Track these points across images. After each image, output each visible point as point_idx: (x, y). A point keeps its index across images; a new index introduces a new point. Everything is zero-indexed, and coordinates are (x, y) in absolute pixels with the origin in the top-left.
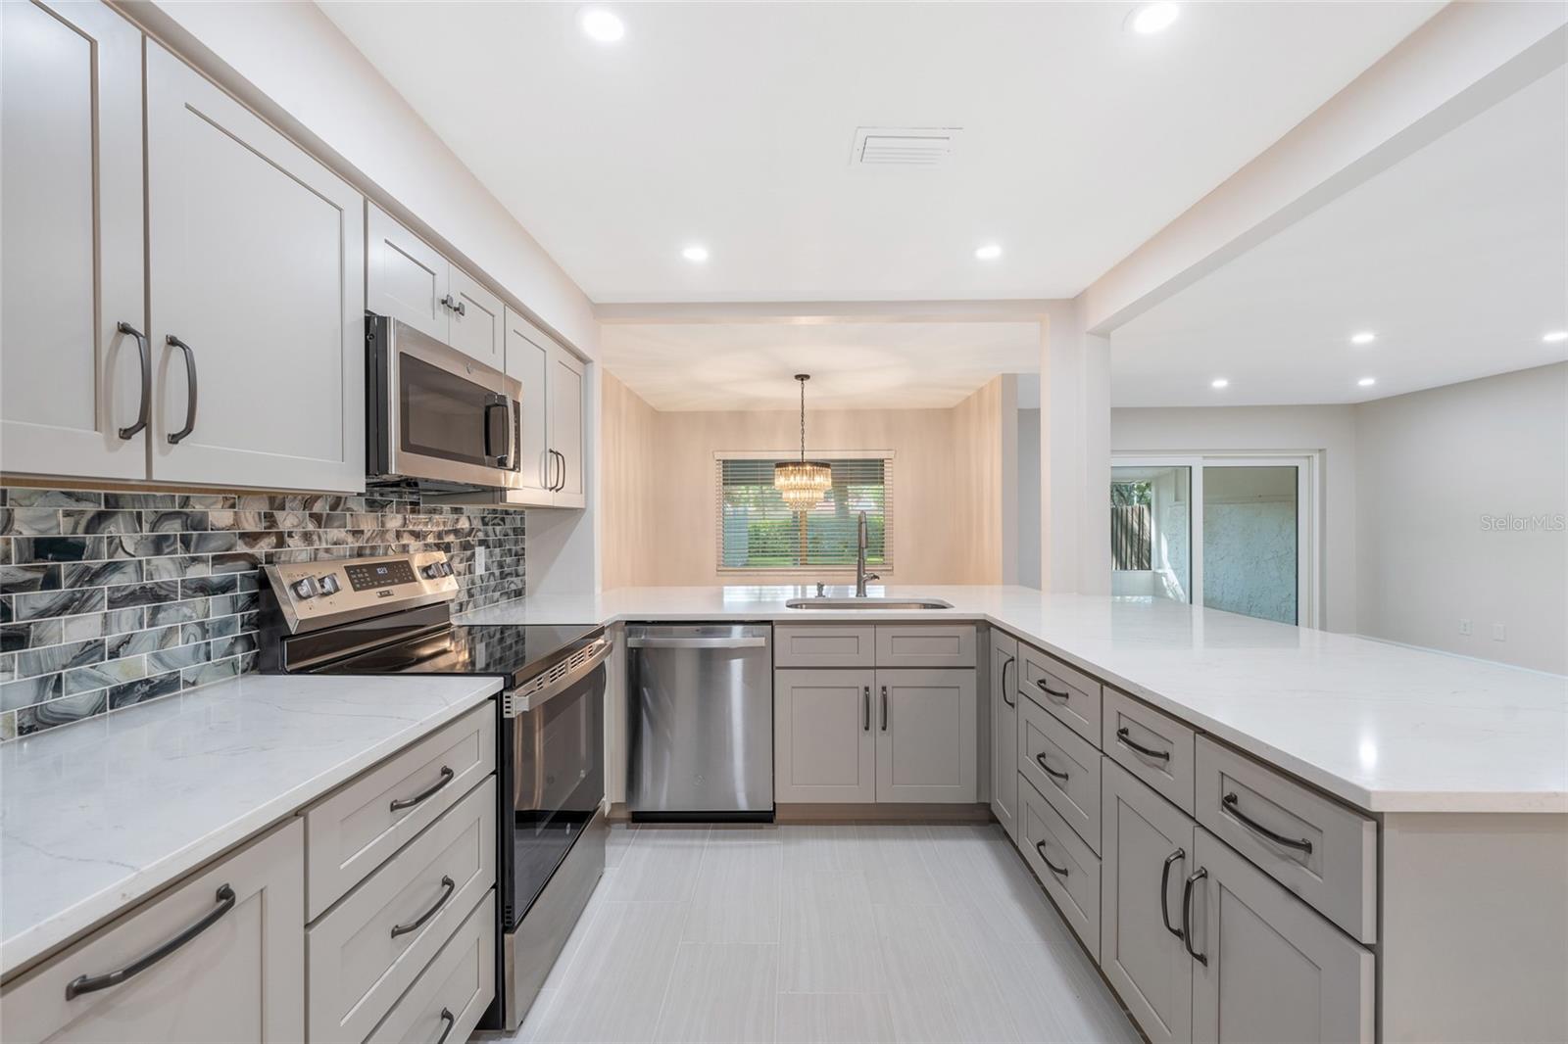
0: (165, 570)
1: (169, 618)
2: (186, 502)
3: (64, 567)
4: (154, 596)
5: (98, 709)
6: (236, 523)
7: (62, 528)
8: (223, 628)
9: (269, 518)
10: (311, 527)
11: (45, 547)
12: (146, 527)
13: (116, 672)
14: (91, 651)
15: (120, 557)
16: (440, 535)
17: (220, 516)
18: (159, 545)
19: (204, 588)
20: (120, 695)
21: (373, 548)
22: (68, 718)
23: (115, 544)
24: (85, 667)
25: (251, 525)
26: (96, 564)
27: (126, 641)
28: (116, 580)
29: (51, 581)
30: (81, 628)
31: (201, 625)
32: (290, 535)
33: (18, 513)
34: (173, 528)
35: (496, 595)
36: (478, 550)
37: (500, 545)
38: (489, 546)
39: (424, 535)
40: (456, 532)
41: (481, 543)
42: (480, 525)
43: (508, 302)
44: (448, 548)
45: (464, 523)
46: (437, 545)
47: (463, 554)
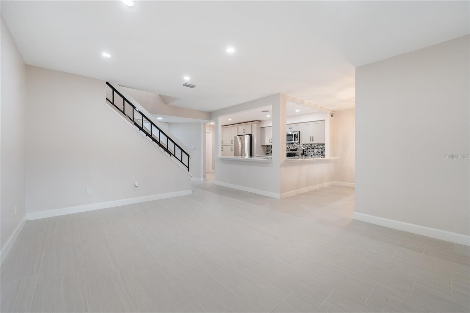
35: (321, 155)
36: (315, 149)
37: (322, 148)
38: (318, 149)
39: (305, 147)
40: (311, 147)
41: (316, 148)
42: (316, 146)
43: (300, 123)
44: (309, 149)
45: (313, 146)
46: (307, 148)
47: (312, 149)
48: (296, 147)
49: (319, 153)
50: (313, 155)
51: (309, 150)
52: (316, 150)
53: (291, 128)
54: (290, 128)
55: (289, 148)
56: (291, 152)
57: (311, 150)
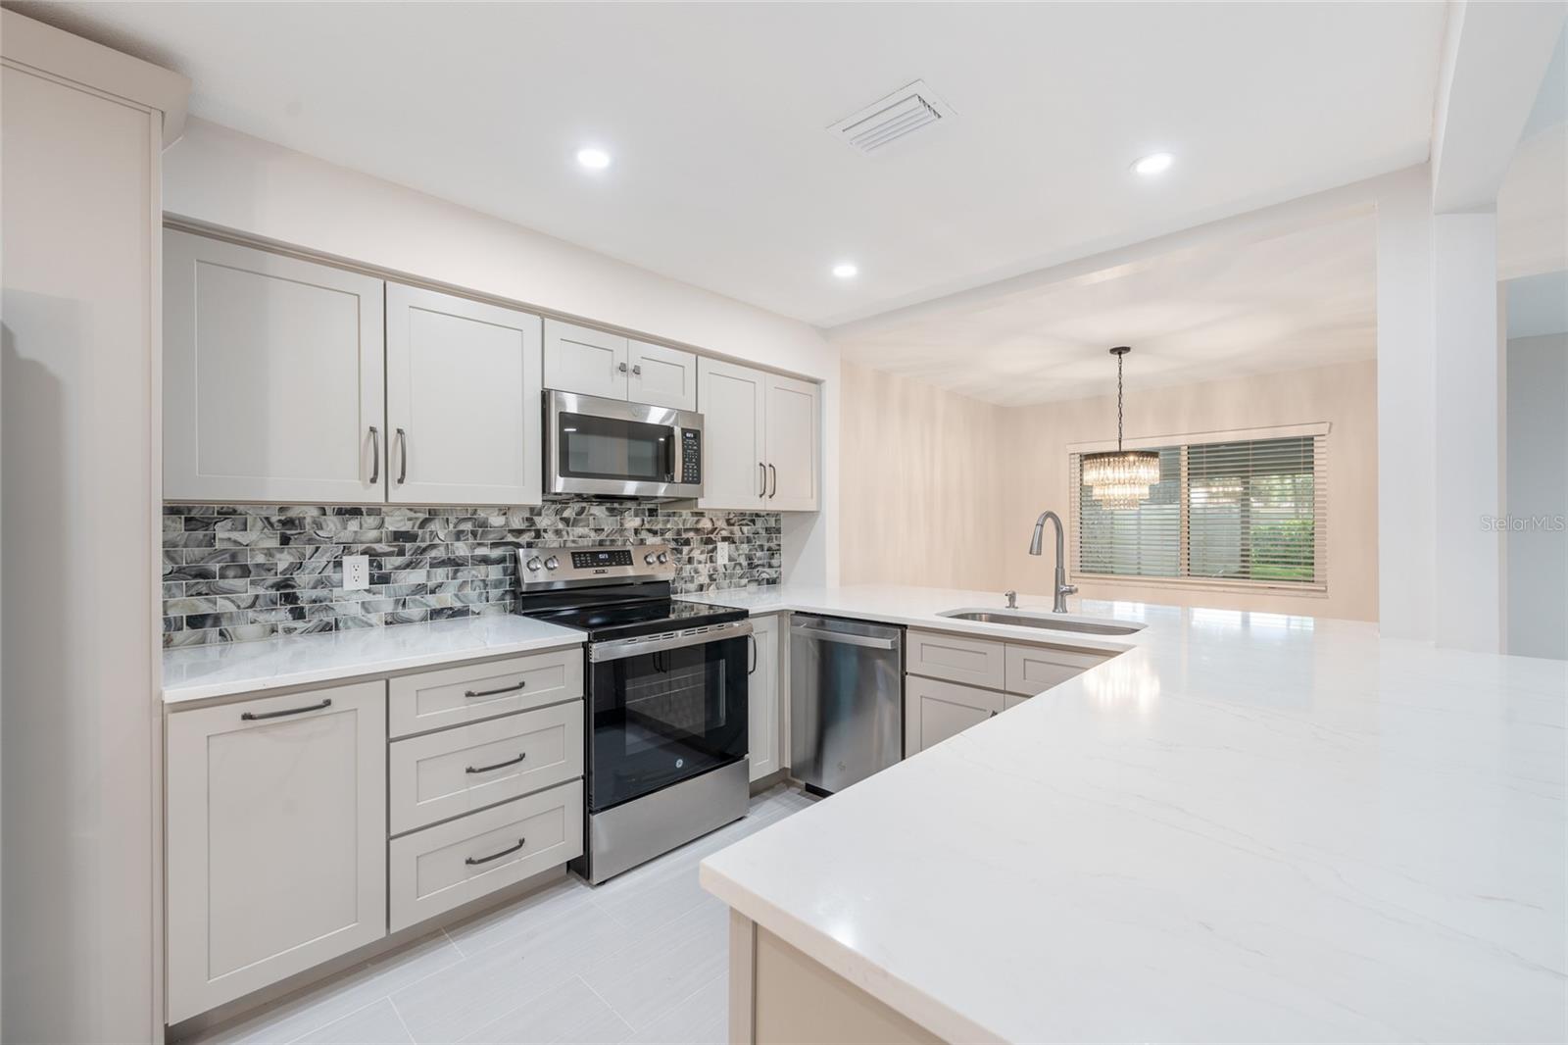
0: (461, 549)
1: (465, 574)
2: (475, 512)
3: (408, 545)
4: (455, 564)
5: (424, 619)
6: (507, 524)
7: (406, 527)
8: (498, 584)
9: (530, 520)
10: (561, 526)
11: (398, 536)
12: (451, 526)
13: (434, 600)
14: (420, 589)
15: (437, 541)
16: (679, 532)
17: (497, 521)
18: (458, 535)
19: (485, 561)
20: (435, 614)
21: (613, 541)
22: (409, 621)
23: (434, 535)
24: (418, 597)
25: (517, 523)
26: (423, 545)
27: (440, 586)
28: (434, 553)
29: (401, 553)
30: (417, 576)
31: (484, 581)
32: (545, 531)
33: (387, 519)
34: (467, 526)
35: (744, 581)
36: (720, 545)
37: (749, 541)
38: (734, 542)
39: (663, 532)
40: (697, 531)
41: (724, 539)
42: (724, 525)
44: (687, 542)
45: (705, 524)
46: (676, 540)
47: (703, 547)
48: (598, 530)
49: (738, 567)
50: (709, 585)
51: (686, 549)
52: (724, 550)
53: (637, 371)
54: (623, 368)
56: (588, 574)
57: (696, 554)
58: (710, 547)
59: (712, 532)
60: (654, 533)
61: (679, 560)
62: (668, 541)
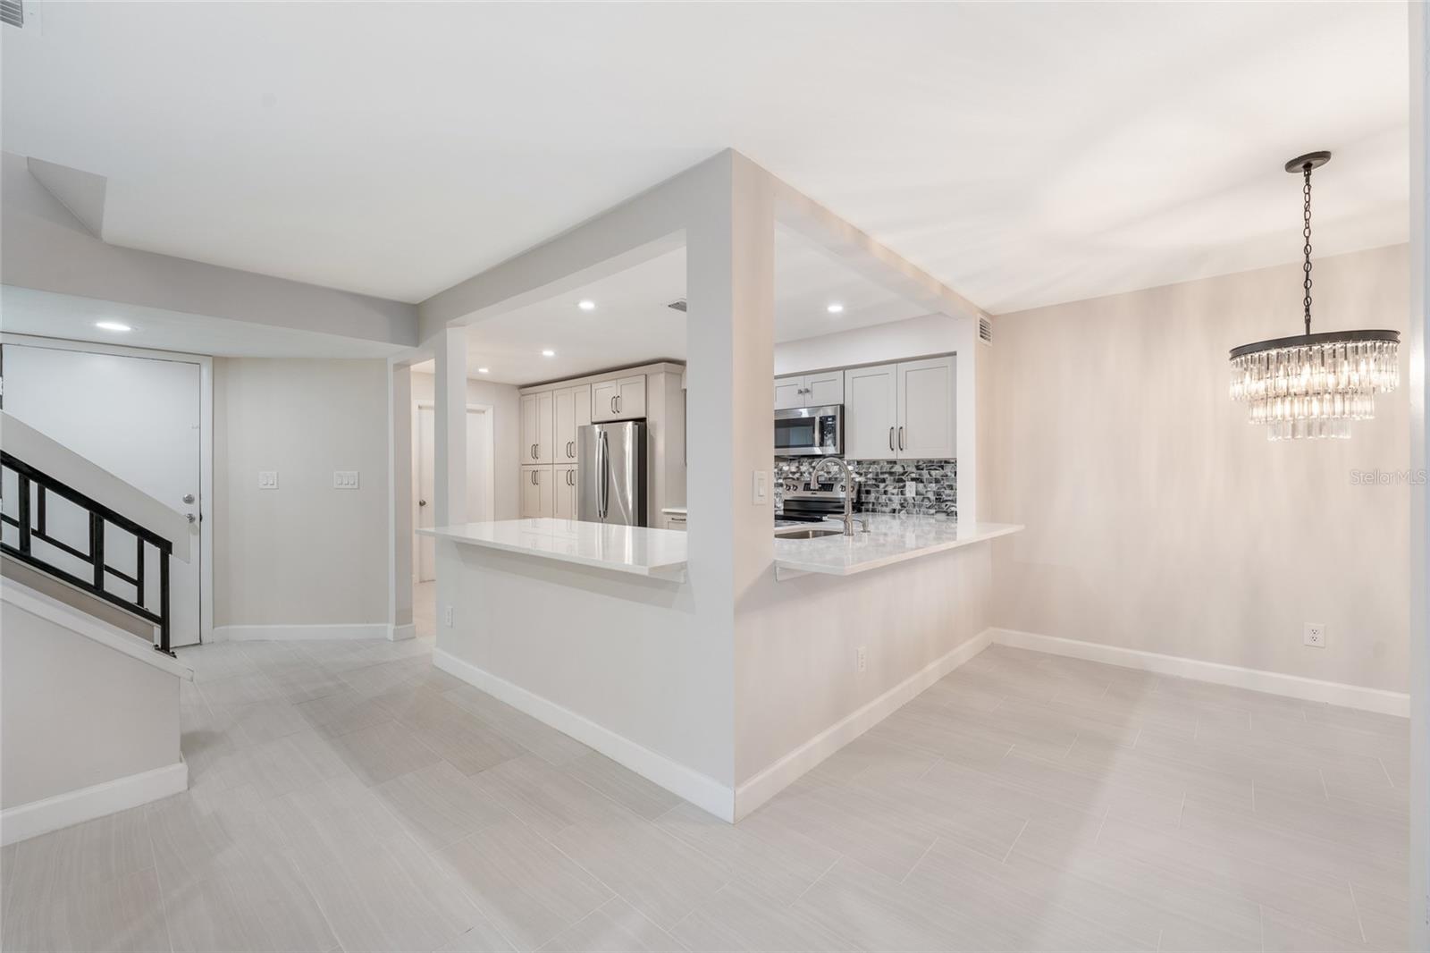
35: (933, 511)
36: (908, 483)
37: (937, 481)
38: (922, 482)
39: (866, 474)
40: (891, 474)
41: (913, 479)
42: (914, 470)
43: (844, 369)
44: (884, 481)
45: (898, 469)
46: (876, 480)
47: (897, 485)
48: (829, 473)
49: (926, 500)
50: (900, 511)
51: (882, 485)
52: (911, 489)
53: (807, 391)
54: (800, 392)
55: (797, 475)
57: (890, 489)
58: (902, 484)
59: (903, 474)
60: (861, 474)
61: (877, 492)
62: (870, 479)
